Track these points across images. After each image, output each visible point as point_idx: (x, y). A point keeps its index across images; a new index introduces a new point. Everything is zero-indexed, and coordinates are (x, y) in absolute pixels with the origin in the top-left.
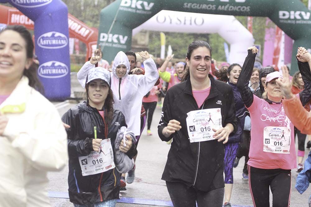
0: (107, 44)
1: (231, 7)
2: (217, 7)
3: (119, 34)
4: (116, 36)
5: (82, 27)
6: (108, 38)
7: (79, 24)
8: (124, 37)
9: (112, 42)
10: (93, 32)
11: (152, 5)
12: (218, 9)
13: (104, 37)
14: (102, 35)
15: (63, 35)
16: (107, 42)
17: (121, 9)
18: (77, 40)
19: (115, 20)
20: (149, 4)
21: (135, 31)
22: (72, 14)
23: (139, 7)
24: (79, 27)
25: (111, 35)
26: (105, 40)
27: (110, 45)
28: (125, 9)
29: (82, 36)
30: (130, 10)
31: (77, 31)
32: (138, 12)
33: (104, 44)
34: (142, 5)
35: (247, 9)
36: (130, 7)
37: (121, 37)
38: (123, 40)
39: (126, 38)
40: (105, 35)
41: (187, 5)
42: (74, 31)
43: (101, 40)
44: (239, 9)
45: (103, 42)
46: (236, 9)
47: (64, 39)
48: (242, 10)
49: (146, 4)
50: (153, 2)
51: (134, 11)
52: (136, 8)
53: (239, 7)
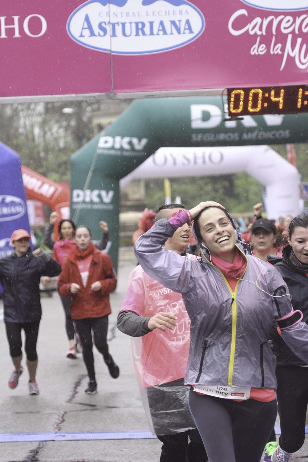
0: (84, 206)
1: (261, 133)
2: (241, 136)
3: (100, 188)
4: (96, 192)
5: (43, 183)
6: (85, 196)
7: (38, 180)
8: (107, 193)
9: (92, 202)
10: (60, 189)
11: (144, 141)
12: (242, 137)
13: (78, 196)
14: (76, 192)
15: (17, 200)
16: (84, 202)
17: (100, 151)
18: (39, 204)
19: (92, 168)
20: (140, 141)
21: (124, 182)
22: (28, 165)
23: (127, 147)
24: (39, 183)
25: (88, 192)
26: (80, 199)
27: (89, 206)
28: (106, 152)
29: (45, 197)
30: (112, 152)
31: (36, 190)
32: (125, 154)
33: (79, 207)
34: (130, 143)
35: (286, 133)
36: (113, 148)
37: (103, 193)
38: (108, 197)
39: (111, 194)
40: (80, 192)
41: (197, 137)
42: (32, 191)
43: (75, 199)
44: (274, 135)
45: (77, 203)
46: (269, 135)
47: (19, 204)
48: (278, 136)
49: (135, 141)
50: (145, 137)
51: (119, 153)
52: (122, 149)
53: (274, 132)
